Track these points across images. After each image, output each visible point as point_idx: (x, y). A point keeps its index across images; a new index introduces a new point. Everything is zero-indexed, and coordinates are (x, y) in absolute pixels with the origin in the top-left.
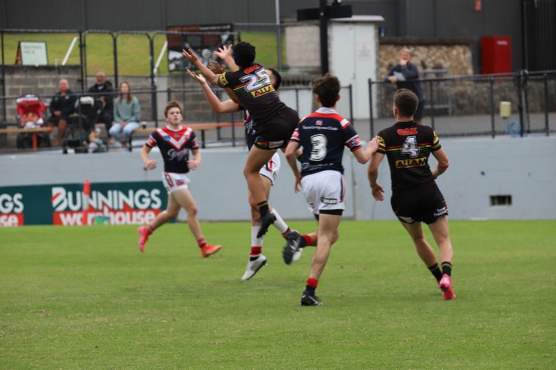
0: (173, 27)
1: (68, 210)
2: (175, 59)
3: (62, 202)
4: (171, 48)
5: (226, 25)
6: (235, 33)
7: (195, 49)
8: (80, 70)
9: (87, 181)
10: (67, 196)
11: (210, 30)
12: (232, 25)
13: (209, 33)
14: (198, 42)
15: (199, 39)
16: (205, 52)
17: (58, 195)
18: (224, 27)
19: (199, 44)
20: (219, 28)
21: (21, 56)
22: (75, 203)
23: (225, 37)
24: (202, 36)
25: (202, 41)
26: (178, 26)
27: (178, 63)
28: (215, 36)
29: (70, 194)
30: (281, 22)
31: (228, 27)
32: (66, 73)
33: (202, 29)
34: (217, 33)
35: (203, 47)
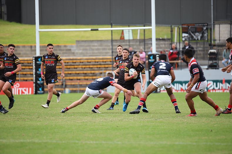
0: (184, 24)
1: (214, 89)
2: (185, 36)
3: (211, 86)
4: (183, 32)
5: (205, 24)
6: (208, 27)
7: (193, 33)
8: (170, 40)
9: (224, 79)
10: (213, 84)
11: (199, 26)
12: (207, 24)
13: (198, 27)
14: (194, 30)
15: (195, 29)
16: (197, 34)
17: (210, 84)
18: (204, 25)
19: (194, 31)
20: (202, 25)
21: (123, 34)
22: (217, 86)
23: (205, 28)
24: (196, 28)
25: (196, 30)
26: (186, 24)
27: (186, 38)
28: (201, 28)
29: (215, 84)
30: (213, 23)
31: (206, 24)
32: (167, 41)
33: (196, 25)
34: (201, 27)
35: (196, 32)
